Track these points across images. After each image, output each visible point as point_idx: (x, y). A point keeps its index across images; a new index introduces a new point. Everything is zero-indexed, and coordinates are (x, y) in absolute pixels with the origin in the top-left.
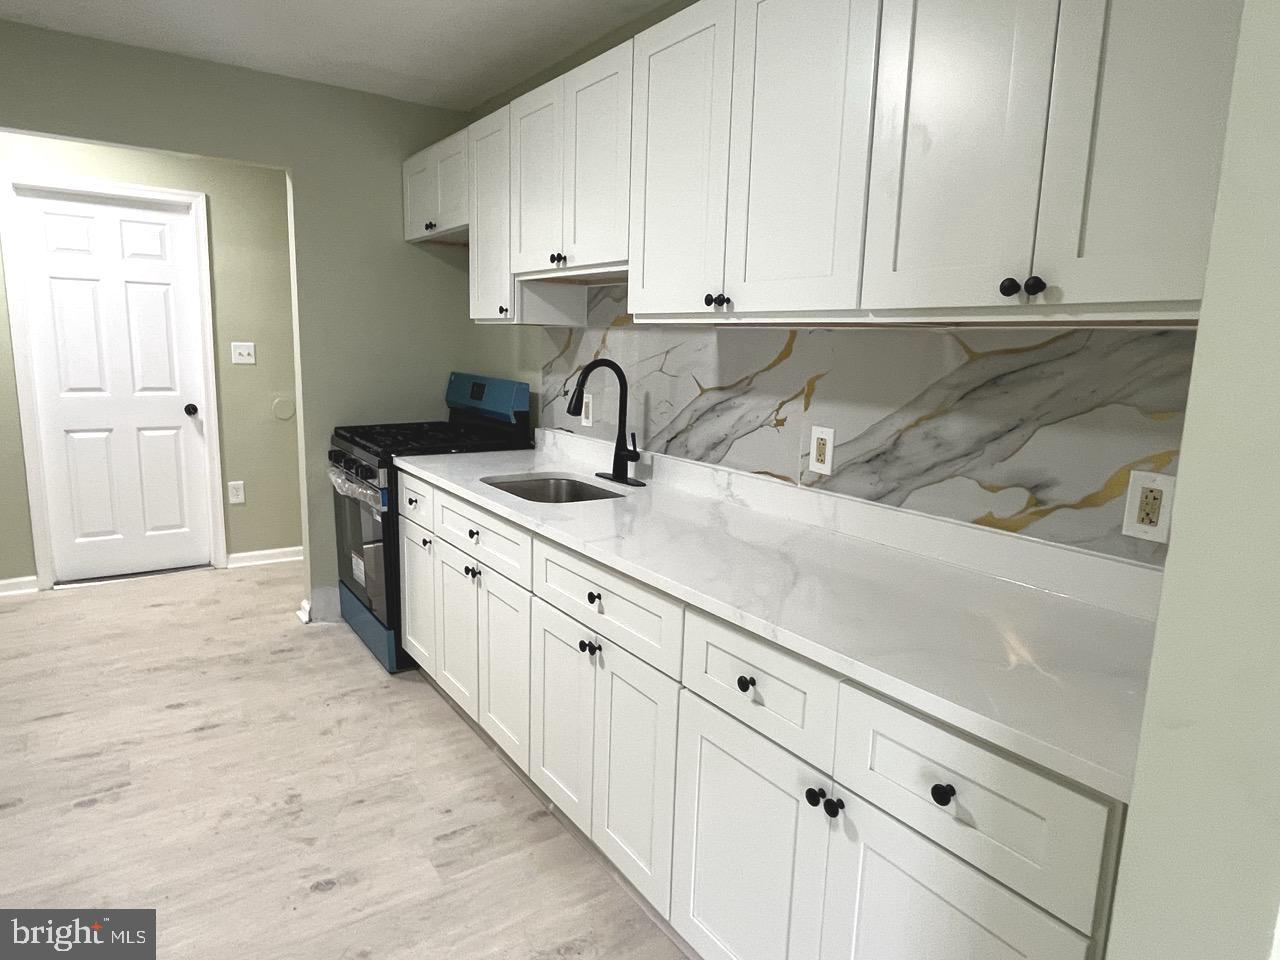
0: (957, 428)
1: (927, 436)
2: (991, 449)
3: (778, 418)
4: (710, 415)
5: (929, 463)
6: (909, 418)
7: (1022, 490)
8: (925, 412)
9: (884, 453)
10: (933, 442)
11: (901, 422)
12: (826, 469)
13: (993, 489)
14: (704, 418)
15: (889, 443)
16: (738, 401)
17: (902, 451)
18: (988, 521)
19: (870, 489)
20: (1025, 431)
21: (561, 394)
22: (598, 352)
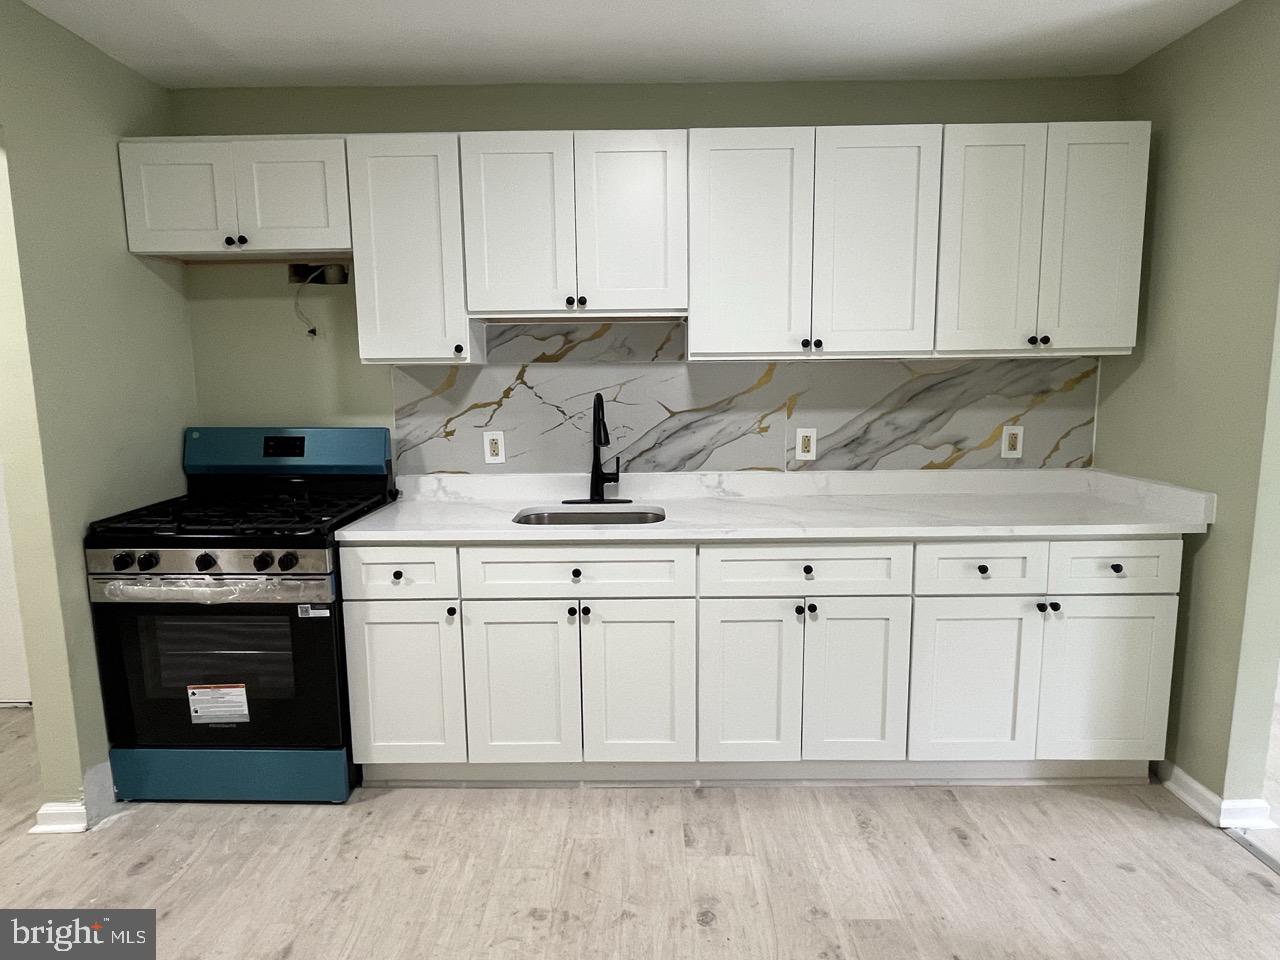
0: (909, 417)
1: (888, 424)
2: (931, 426)
3: (762, 426)
4: (682, 433)
5: (891, 439)
6: (875, 415)
7: (947, 446)
8: (888, 409)
9: (858, 438)
10: (892, 427)
11: (869, 418)
12: (812, 456)
13: (931, 448)
14: (677, 435)
15: (861, 432)
16: (716, 418)
17: (872, 435)
18: (931, 466)
19: (848, 463)
20: (948, 414)
21: (438, 436)
22: (510, 389)
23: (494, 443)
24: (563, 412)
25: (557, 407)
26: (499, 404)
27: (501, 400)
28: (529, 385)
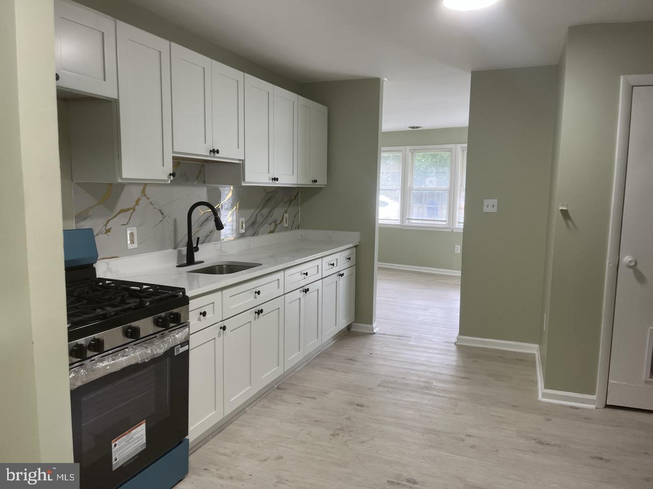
0: (265, 211)
2: (270, 215)
4: (206, 223)
5: (262, 221)
6: (257, 211)
7: (273, 223)
8: (261, 208)
10: (262, 216)
12: (244, 231)
13: (270, 224)
14: (204, 224)
18: (270, 232)
20: (273, 210)
21: (101, 233)
22: (139, 199)
23: (132, 235)
24: (162, 213)
25: (160, 210)
26: (134, 209)
27: (135, 207)
28: (148, 197)
